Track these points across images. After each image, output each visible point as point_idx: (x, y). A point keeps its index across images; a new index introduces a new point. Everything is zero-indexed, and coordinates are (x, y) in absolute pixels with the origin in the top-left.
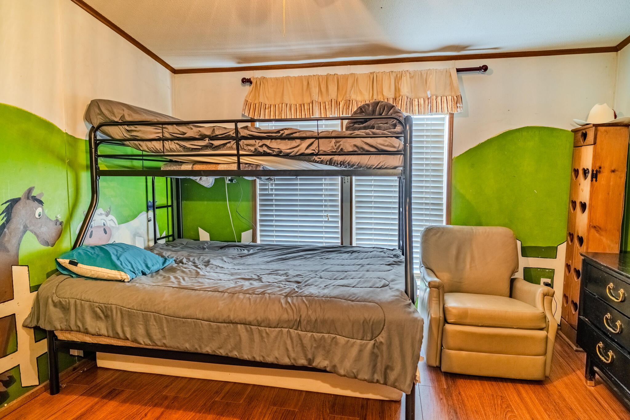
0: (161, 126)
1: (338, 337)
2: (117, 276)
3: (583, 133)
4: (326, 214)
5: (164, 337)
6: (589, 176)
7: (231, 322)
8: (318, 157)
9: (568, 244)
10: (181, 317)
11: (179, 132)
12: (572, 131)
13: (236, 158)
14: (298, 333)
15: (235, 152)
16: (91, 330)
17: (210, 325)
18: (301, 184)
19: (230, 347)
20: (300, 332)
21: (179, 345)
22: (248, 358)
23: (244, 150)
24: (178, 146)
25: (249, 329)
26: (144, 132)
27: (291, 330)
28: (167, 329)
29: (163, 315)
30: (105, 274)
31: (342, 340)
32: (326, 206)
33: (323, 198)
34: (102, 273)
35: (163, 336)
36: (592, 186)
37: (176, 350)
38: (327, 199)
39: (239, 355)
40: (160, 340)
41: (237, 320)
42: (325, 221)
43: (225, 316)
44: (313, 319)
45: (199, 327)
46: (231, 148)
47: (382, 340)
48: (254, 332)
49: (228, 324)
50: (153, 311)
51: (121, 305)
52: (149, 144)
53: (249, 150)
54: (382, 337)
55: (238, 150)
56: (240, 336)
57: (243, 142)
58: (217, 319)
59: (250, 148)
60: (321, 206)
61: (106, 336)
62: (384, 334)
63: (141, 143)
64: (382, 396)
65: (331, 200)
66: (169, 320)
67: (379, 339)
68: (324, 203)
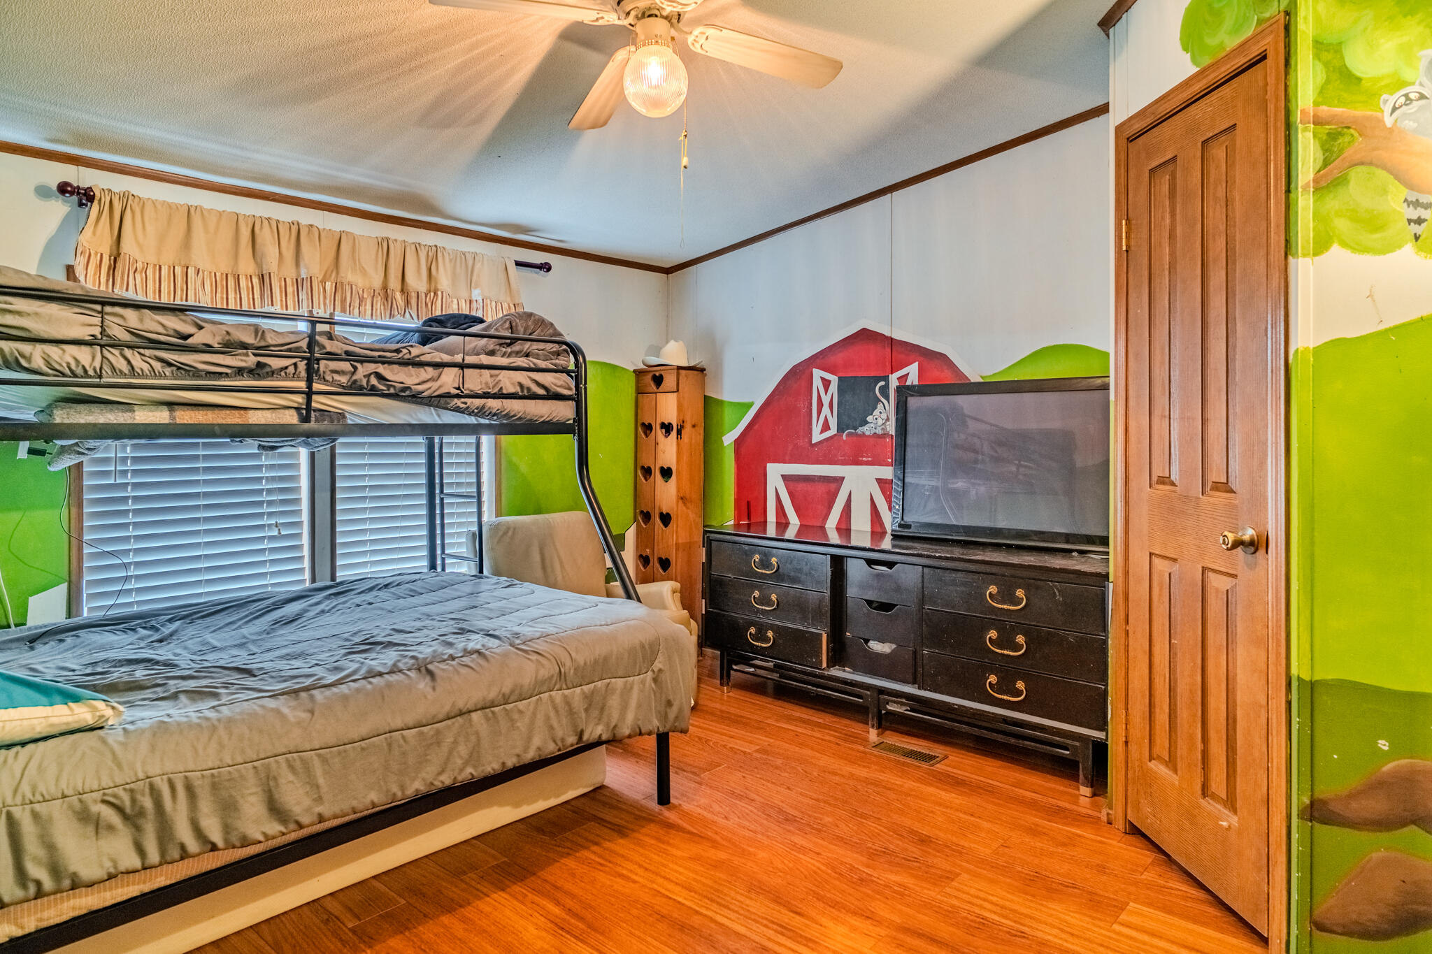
0: (98, 307)
1: (613, 680)
2: (82, 716)
3: (655, 375)
4: (273, 522)
5: (319, 800)
6: (674, 433)
7: (461, 714)
8: (463, 400)
9: (639, 527)
10: (357, 740)
11: (161, 330)
12: (635, 371)
13: (300, 399)
14: (563, 694)
15: (302, 385)
16: (88, 872)
17: (422, 733)
18: (206, 457)
19: (459, 762)
20: (567, 692)
21: (355, 803)
22: (493, 770)
23: (322, 382)
24: (158, 366)
25: (490, 715)
26: (50, 320)
27: (553, 693)
28: (324, 779)
29: (311, 750)
30: (35, 721)
31: (619, 683)
32: (270, 503)
33: (264, 485)
34: (25, 723)
35: (315, 800)
36: (678, 444)
37: (352, 817)
38: (275, 486)
39: (476, 771)
40: (308, 810)
41: (470, 706)
42: (272, 538)
43: (447, 708)
44: (582, 663)
45: (400, 746)
46: (295, 377)
47: (660, 666)
48: (500, 718)
49: (453, 720)
50: (284, 750)
51: (182, 770)
52: (53, 351)
53: (333, 383)
54: (660, 662)
55: (310, 381)
56: (477, 733)
57: (326, 366)
58: (434, 717)
59: (337, 377)
60: (260, 503)
61: (138, 871)
62: (660, 657)
63: (26, 348)
64: (586, 787)
65: (282, 490)
66: (329, 756)
67: (656, 666)
68: (265, 497)
